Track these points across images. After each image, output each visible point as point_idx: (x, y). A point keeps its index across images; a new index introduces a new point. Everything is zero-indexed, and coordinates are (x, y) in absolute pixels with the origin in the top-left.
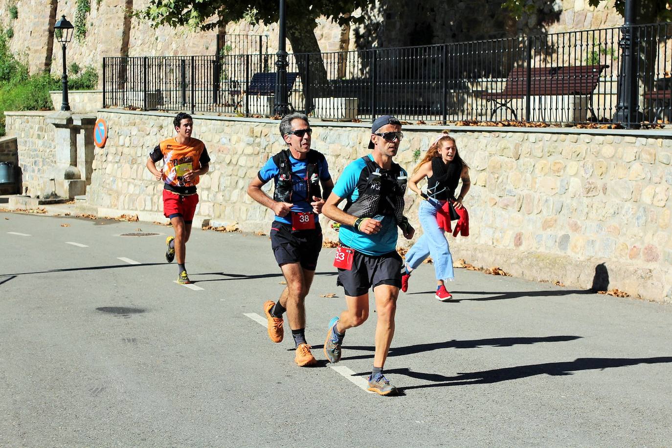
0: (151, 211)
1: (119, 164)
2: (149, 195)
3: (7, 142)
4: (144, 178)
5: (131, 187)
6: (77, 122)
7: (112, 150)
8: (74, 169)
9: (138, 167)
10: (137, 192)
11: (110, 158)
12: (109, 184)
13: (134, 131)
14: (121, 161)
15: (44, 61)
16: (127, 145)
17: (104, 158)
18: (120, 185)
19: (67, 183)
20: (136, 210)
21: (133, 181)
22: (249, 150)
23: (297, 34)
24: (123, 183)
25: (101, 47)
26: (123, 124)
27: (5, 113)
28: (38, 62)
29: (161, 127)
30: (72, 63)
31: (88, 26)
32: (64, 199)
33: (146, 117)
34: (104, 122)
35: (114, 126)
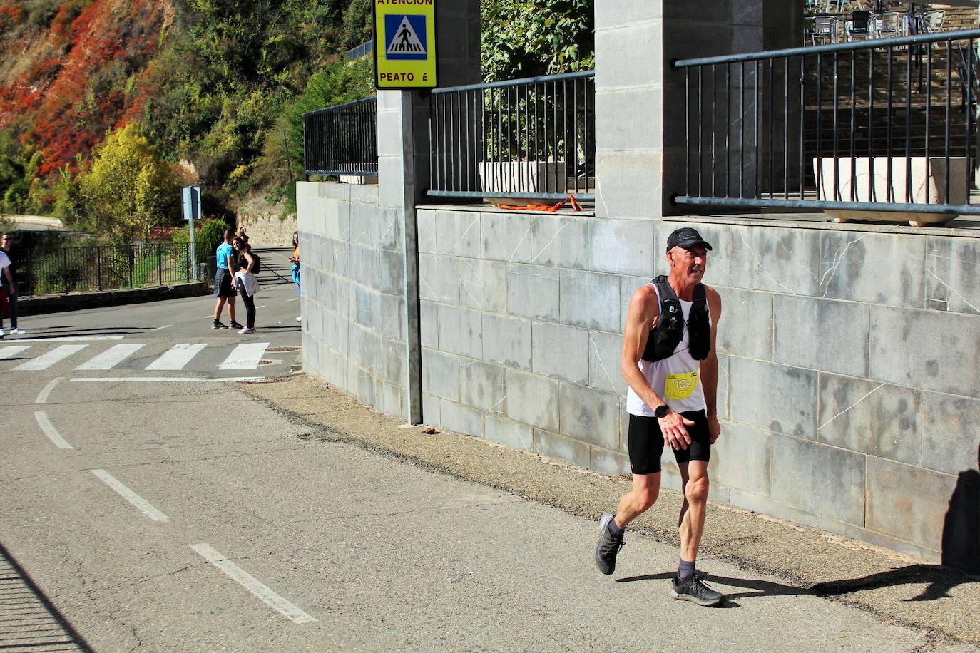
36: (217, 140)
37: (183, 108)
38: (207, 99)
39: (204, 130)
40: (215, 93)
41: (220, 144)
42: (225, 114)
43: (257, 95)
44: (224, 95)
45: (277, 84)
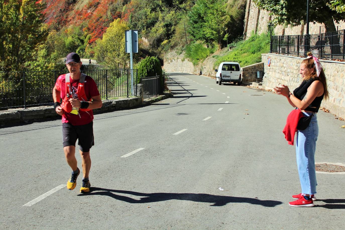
1: (272, 72)
3: (261, 64)
4: (276, 77)
9: (275, 73)
13: (276, 61)
16: (274, 66)
22: (296, 68)
23: (328, 27)
27: (262, 54)
36: (157, 30)
37: (144, 17)
38: (153, 14)
39: (151, 26)
40: (156, 12)
41: (158, 31)
42: (160, 20)
43: (173, 12)
44: (160, 12)
45: (180, 8)
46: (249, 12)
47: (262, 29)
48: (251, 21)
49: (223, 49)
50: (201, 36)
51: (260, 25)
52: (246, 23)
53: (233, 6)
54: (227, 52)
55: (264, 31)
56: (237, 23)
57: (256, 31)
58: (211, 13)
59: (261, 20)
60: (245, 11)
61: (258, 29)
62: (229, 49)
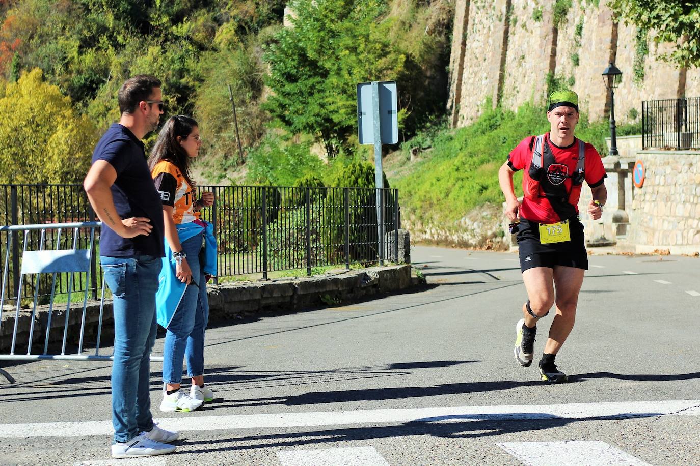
0: (682, 245)
1: (655, 203)
2: (680, 230)
4: (677, 214)
5: (666, 223)
6: (624, 166)
7: (650, 190)
8: (622, 213)
9: (672, 204)
10: (671, 228)
11: (648, 197)
12: (646, 222)
13: (669, 170)
14: (657, 199)
15: (603, 108)
16: (662, 184)
17: (643, 198)
18: (656, 222)
19: (614, 226)
20: (669, 245)
21: (667, 218)
24: (658, 220)
25: (658, 90)
26: (658, 164)
28: (598, 109)
29: (691, 165)
30: (631, 109)
31: (646, 70)
32: (612, 242)
33: (678, 156)
34: (641, 163)
35: (651, 167)
36: (106, 107)
37: (59, 68)
38: (89, 57)
39: (87, 95)
40: (99, 49)
41: (110, 112)
42: (114, 75)
43: (154, 50)
44: (111, 51)
45: (177, 38)
46: (464, 44)
47: (522, 90)
48: (476, 69)
49: (388, 156)
50: (312, 119)
51: (511, 79)
52: (455, 76)
53: (410, 26)
54: (404, 163)
55: (533, 97)
56: (427, 77)
57: (500, 97)
58: (347, 48)
59: (515, 64)
60: (449, 40)
61: (505, 92)
62: (412, 157)
